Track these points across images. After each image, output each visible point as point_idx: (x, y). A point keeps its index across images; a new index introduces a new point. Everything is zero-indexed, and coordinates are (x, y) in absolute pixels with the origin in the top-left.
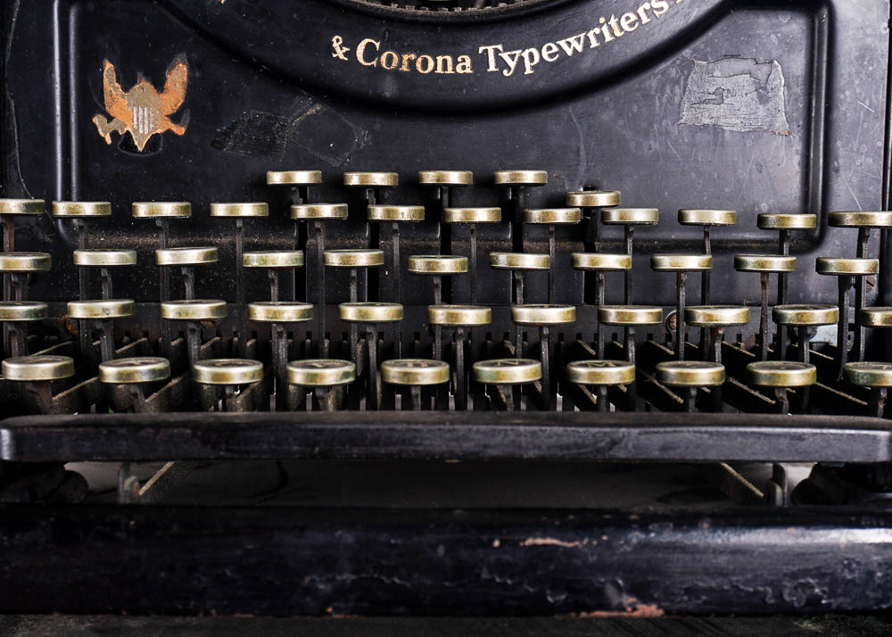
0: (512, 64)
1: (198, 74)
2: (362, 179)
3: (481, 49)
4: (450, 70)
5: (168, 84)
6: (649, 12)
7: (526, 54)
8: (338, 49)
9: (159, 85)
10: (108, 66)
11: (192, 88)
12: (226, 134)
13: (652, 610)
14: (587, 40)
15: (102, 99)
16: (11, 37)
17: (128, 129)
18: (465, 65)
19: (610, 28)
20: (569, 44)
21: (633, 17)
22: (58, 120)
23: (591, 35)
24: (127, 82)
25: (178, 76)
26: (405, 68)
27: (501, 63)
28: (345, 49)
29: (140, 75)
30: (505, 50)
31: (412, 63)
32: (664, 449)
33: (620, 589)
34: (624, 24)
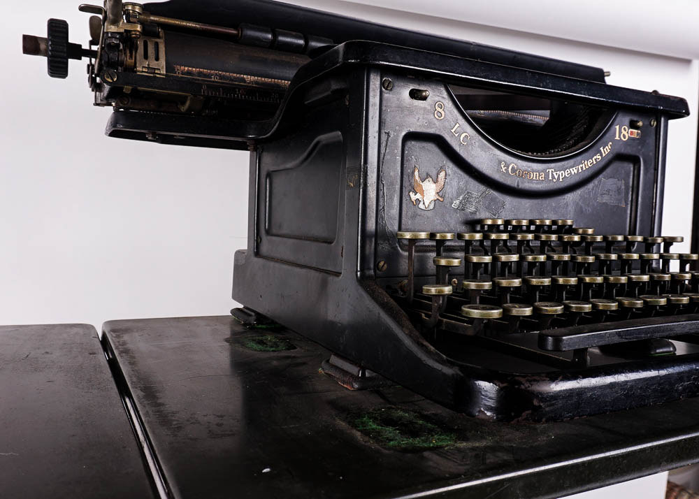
0: (556, 177)
3: (547, 170)
4: (537, 178)
5: (439, 179)
6: (596, 160)
7: (560, 173)
8: (503, 168)
10: (416, 170)
14: (578, 169)
18: (543, 176)
19: (585, 164)
20: (573, 170)
21: (591, 161)
25: (442, 175)
26: (524, 177)
27: (553, 177)
30: (555, 171)
34: (589, 164)
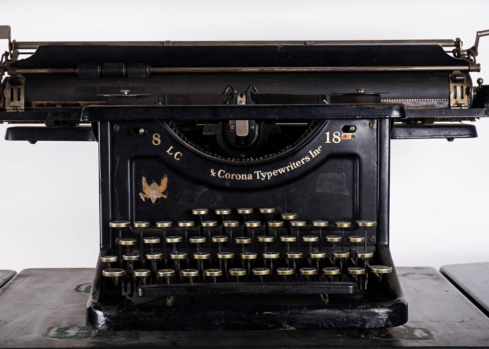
0: (264, 177)
1: (171, 180)
2: (220, 212)
3: (255, 172)
4: (246, 179)
5: (162, 183)
6: (304, 161)
7: (268, 174)
8: (212, 173)
9: (159, 184)
10: (144, 178)
11: (169, 184)
12: (179, 198)
13: (293, 328)
14: (286, 169)
15: (142, 188)
16: (116, 171)
17: (150, 197)
18: (250, 177)
19: (293, 165)
20: (281, 170)
21: (300, 162)
22: (129, 195)
23: (287, 168)
24: (149, 183)
25: (165, 181)
26: (232, 178)
27: (261, 176)
28: (215, 173)
29: (153, 181)
30: (262, 172)
31: (234, 177)
32: (297, 291)
33: (285, 324)
34: (297, 164)
